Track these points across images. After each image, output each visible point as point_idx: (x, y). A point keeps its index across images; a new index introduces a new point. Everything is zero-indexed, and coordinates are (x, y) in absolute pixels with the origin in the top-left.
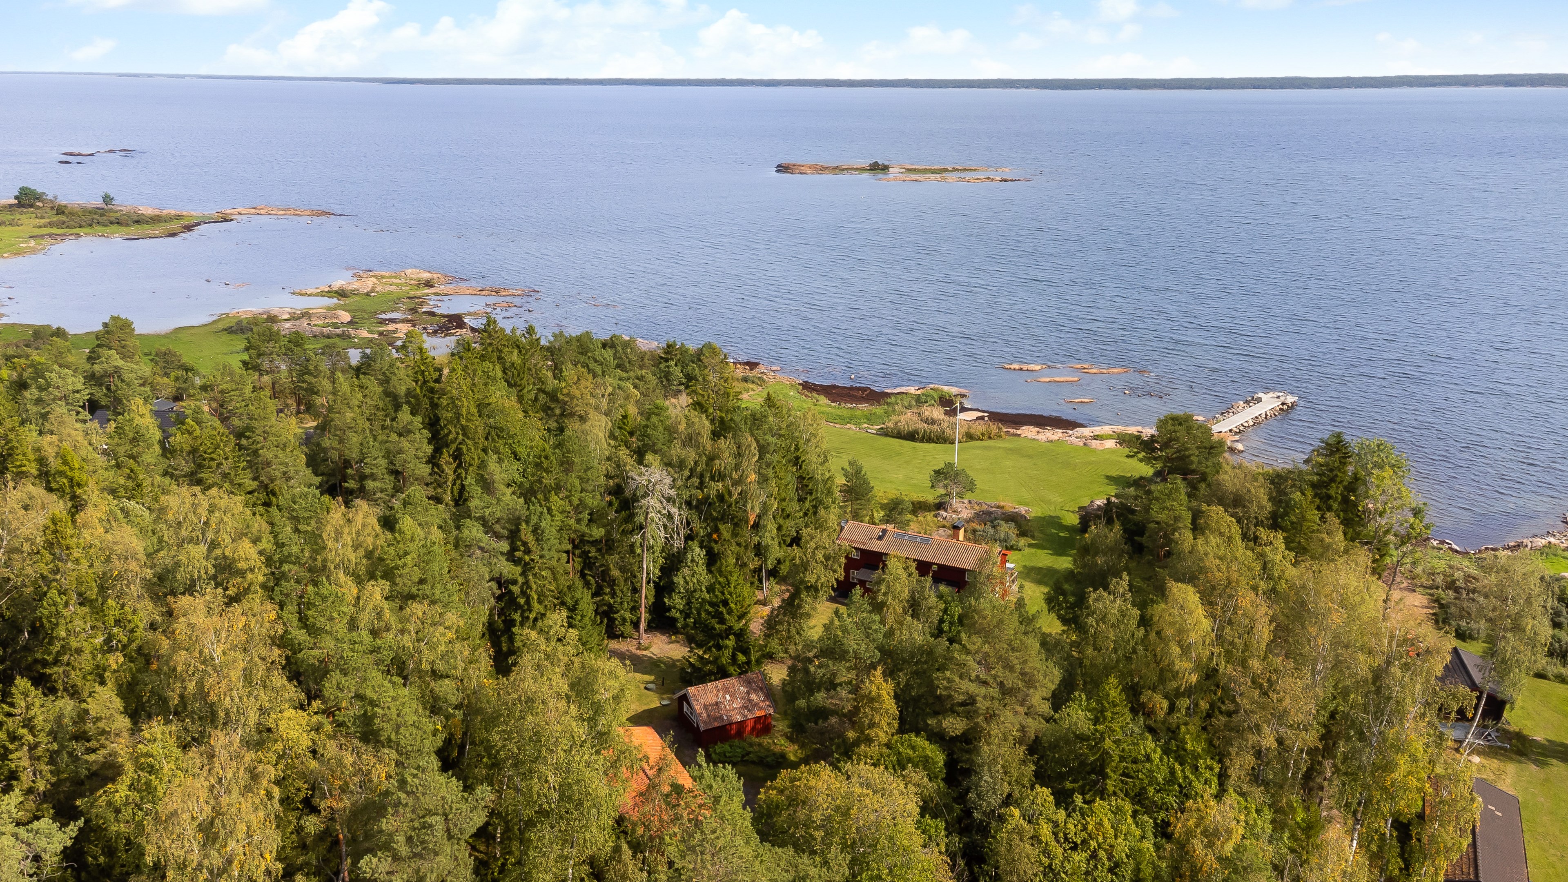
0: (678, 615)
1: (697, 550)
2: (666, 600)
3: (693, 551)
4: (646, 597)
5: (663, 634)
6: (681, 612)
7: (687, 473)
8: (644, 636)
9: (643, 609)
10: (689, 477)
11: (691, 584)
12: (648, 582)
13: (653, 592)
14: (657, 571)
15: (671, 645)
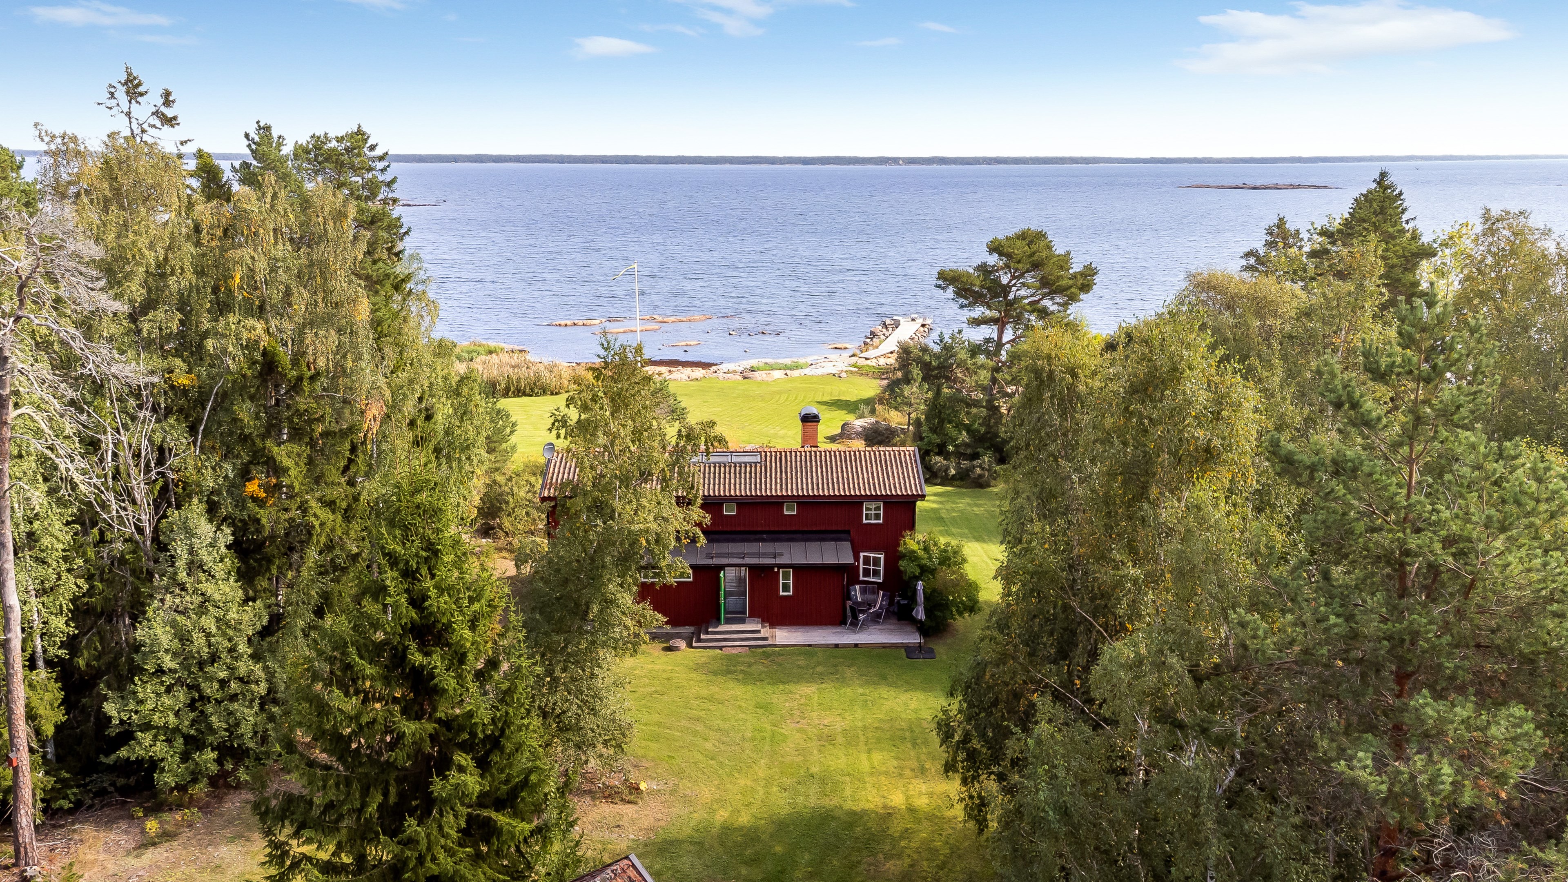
0: (160, 749)
1: (205, 528)
2: (110, 708)
3: (189, 533)
4: (31, 716)
5: (109, 824)
6: (170, 734)
7: (136, 290)
8: (37, 849)
9: (23, 759)
10: (148, 306)
11: (199, 640)
12: (31, 664)
13: (54, 693)
14: (59, 623)
15: (150, 855)
